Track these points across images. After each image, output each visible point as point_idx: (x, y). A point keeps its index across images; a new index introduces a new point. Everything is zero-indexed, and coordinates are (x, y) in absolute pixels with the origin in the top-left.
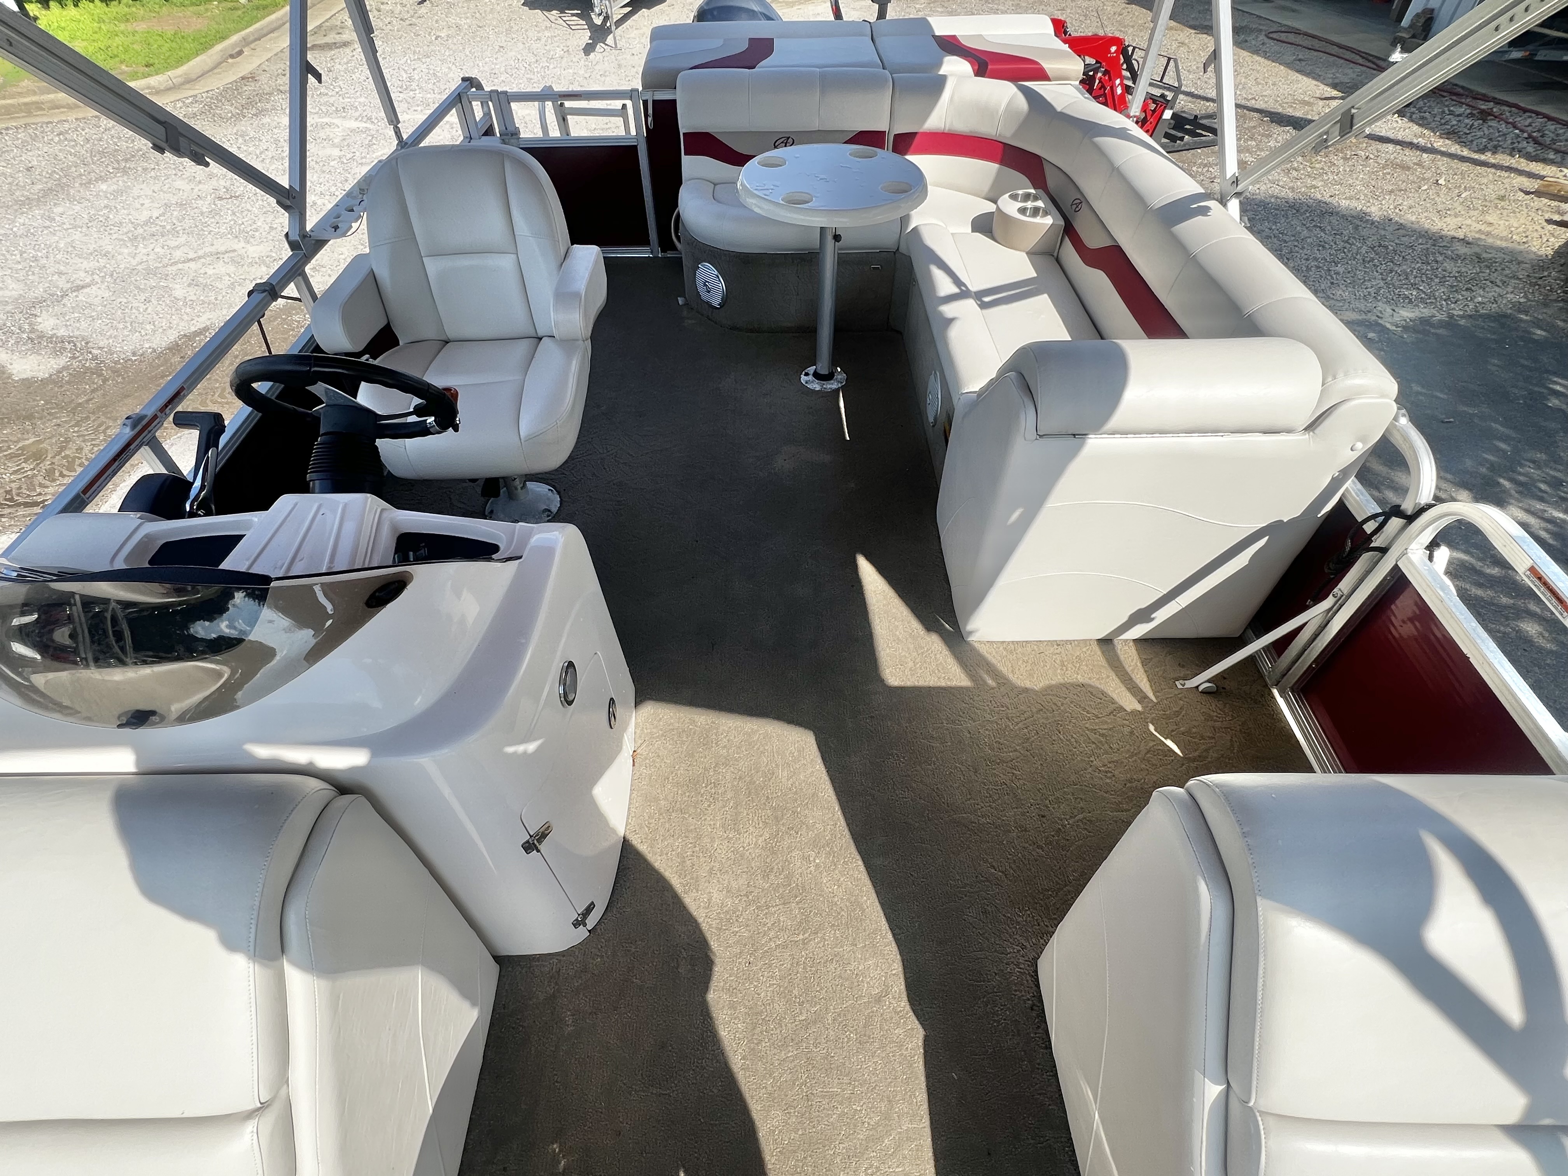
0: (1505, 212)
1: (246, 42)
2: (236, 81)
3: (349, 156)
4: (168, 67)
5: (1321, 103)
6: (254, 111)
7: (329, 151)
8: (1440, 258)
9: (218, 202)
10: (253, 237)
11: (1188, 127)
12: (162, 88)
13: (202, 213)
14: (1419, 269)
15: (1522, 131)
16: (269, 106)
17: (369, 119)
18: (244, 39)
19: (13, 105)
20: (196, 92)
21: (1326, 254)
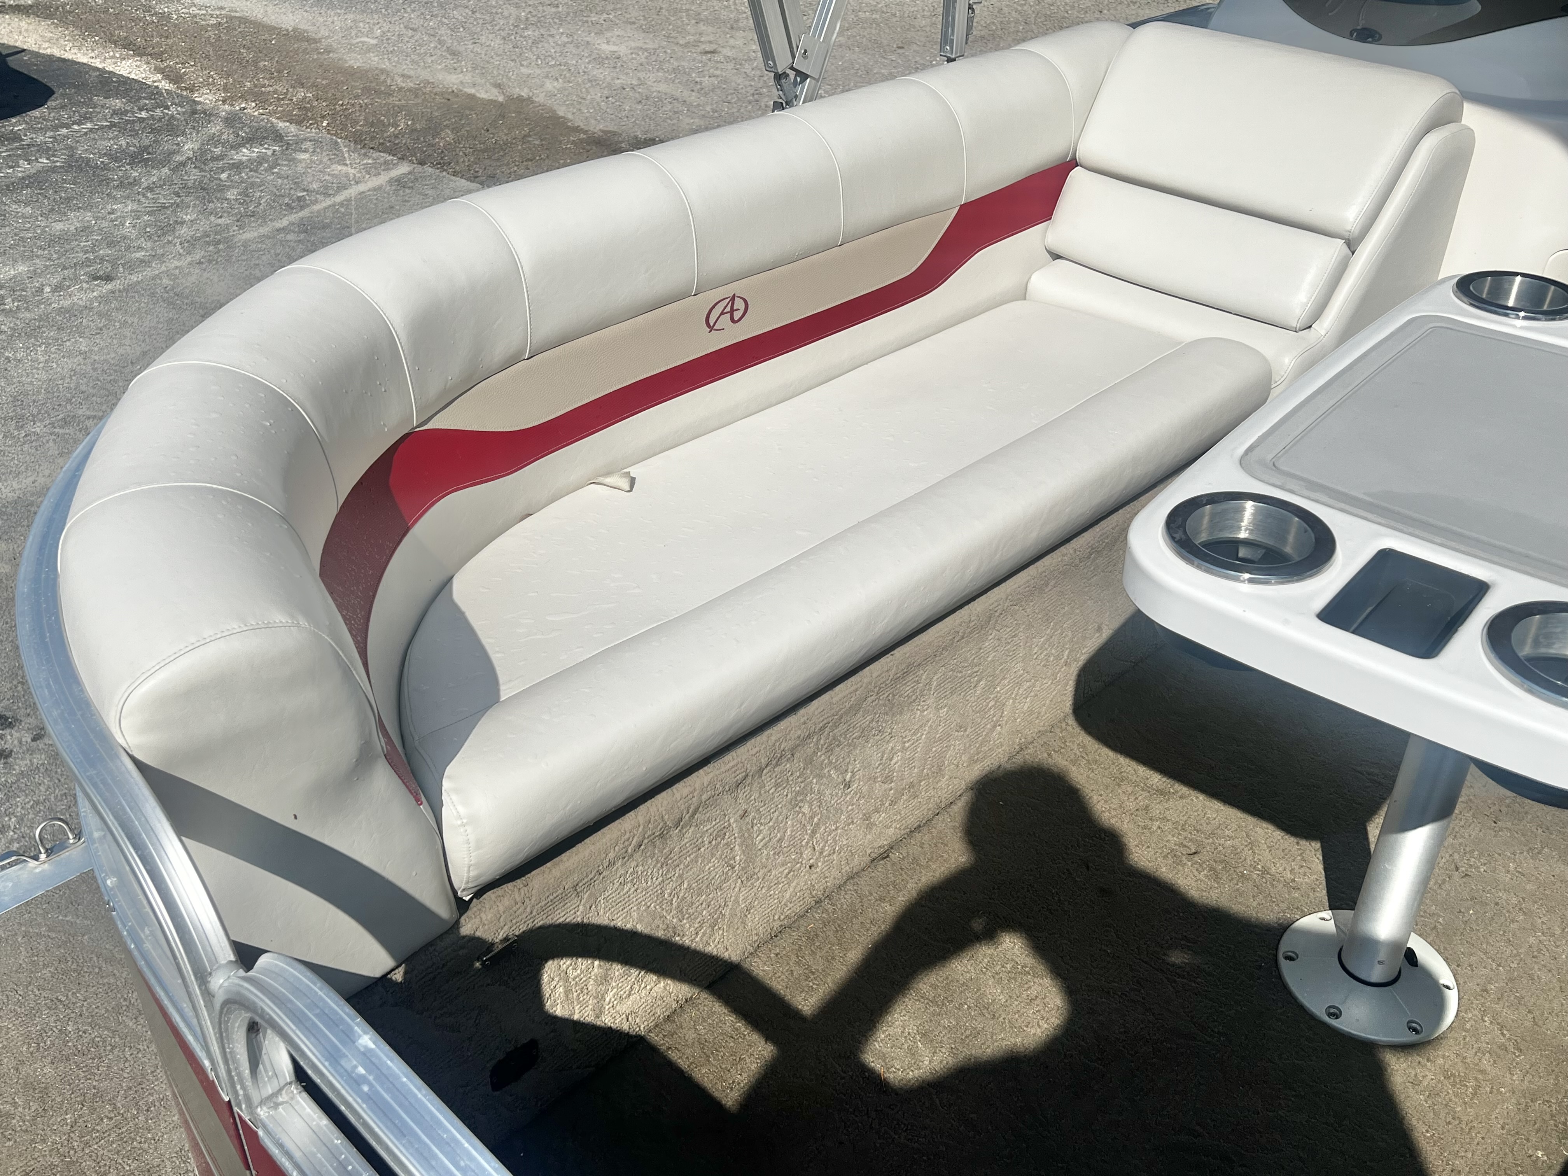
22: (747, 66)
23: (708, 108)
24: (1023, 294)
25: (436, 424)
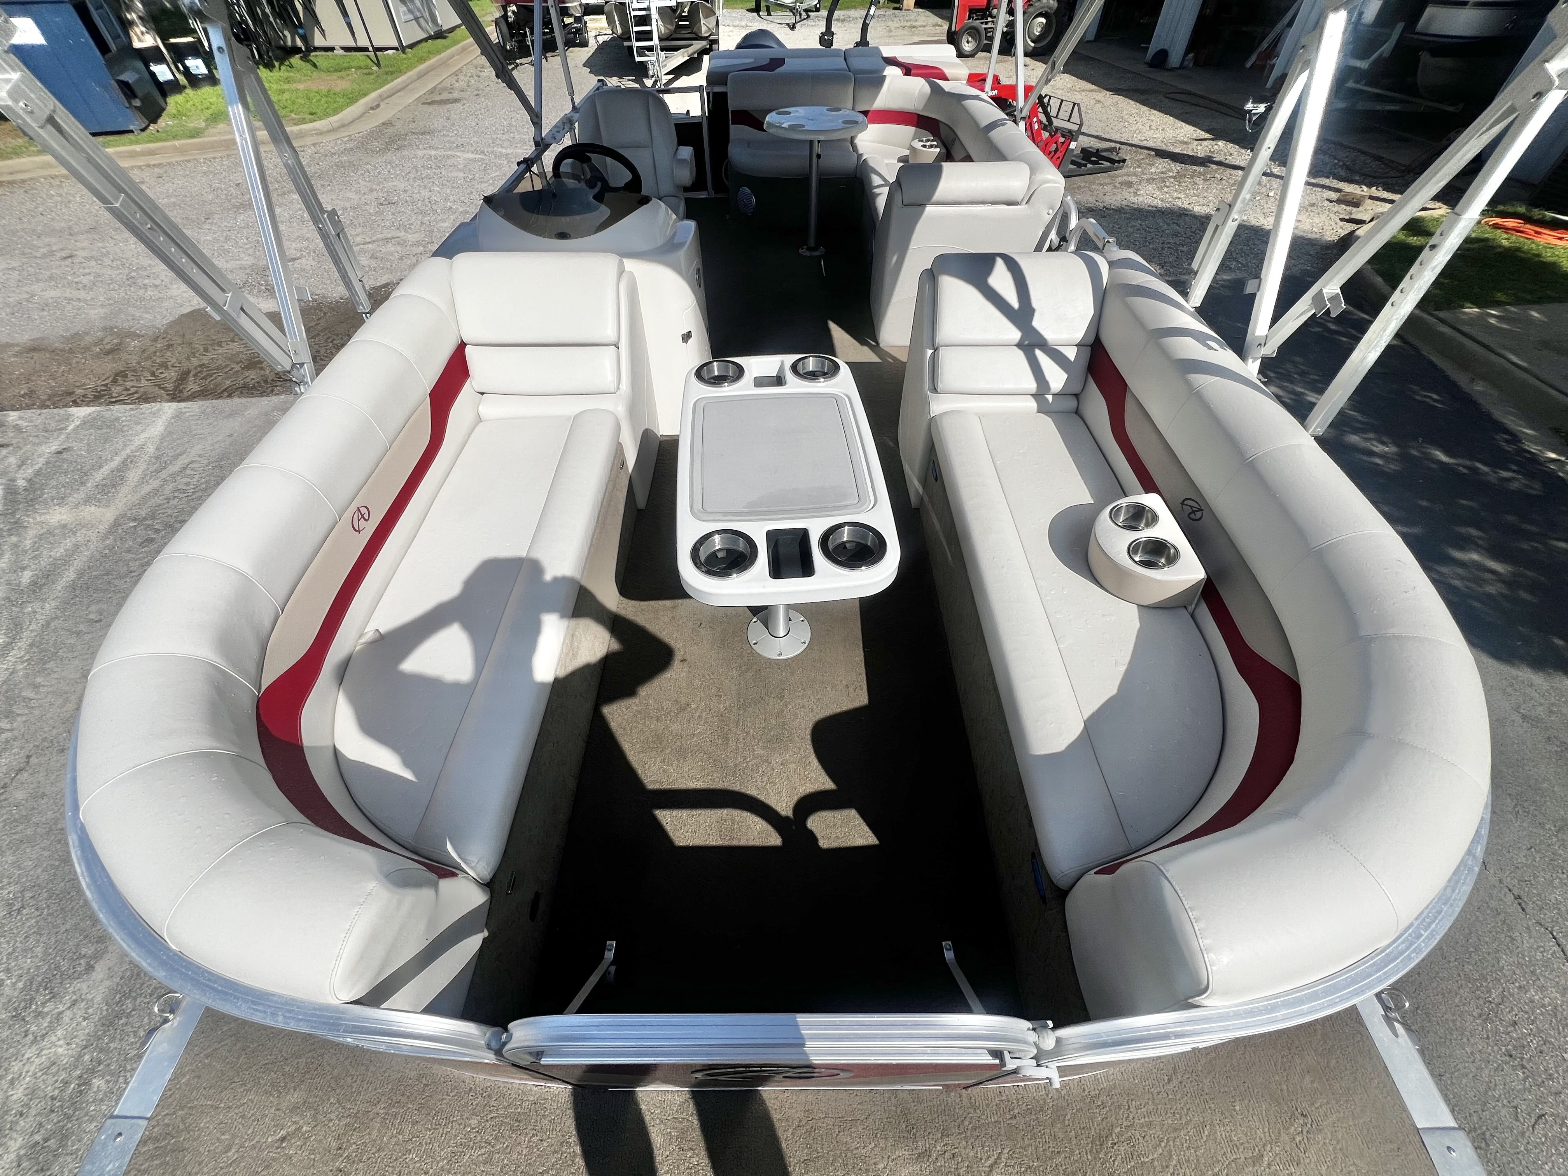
0: (1312, 214)
1: (382, 98)
2: (378, 126)
3: (471, 177)
4: (327, 115)
5: (1196, 143)
6: (396, 147)
7: (455, 174)
8: (1257, 242)
9: (381, 207)
10: (410, 228)
11: (1093, 159)
12: (325, 130)
13: (370, 214)
14: (1241, 249)
15: (1339, 161)
16: (406, 143)
17: (483, 152)
18: (380, 96)
19: (216, 141)
20: (351, 133)
21: (1177, 240)
22: (105, 260)
23: (102, 299)
24: (479, 420)
25: (266, 683)
